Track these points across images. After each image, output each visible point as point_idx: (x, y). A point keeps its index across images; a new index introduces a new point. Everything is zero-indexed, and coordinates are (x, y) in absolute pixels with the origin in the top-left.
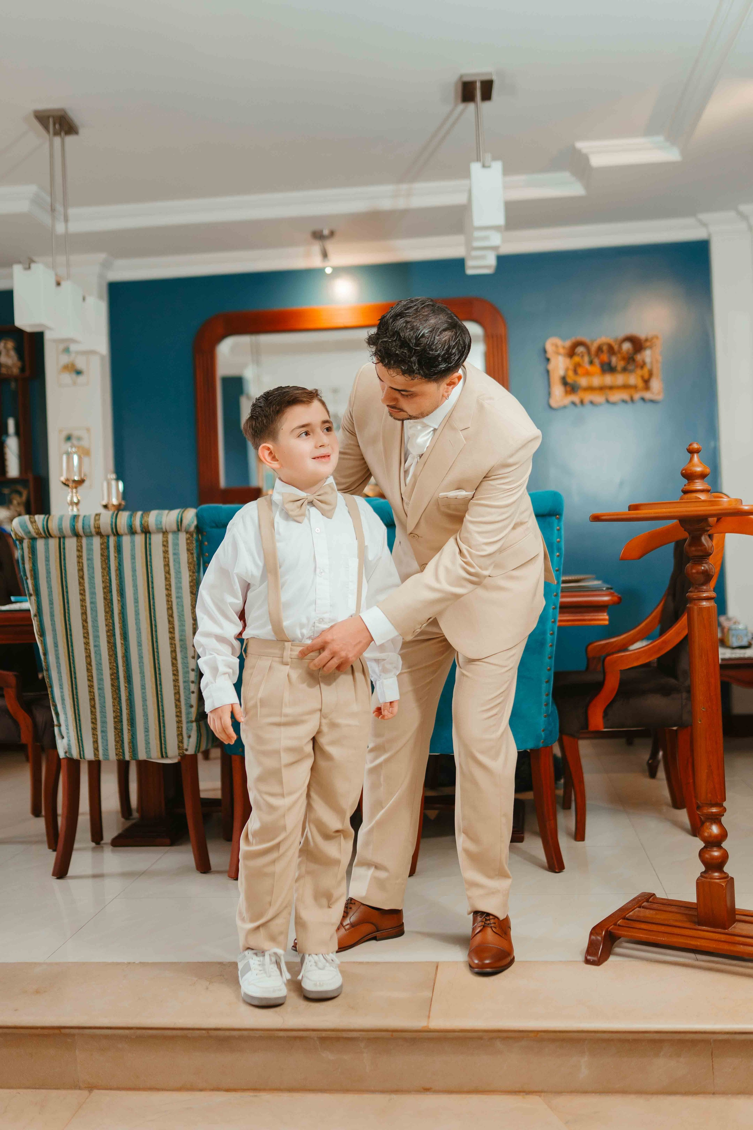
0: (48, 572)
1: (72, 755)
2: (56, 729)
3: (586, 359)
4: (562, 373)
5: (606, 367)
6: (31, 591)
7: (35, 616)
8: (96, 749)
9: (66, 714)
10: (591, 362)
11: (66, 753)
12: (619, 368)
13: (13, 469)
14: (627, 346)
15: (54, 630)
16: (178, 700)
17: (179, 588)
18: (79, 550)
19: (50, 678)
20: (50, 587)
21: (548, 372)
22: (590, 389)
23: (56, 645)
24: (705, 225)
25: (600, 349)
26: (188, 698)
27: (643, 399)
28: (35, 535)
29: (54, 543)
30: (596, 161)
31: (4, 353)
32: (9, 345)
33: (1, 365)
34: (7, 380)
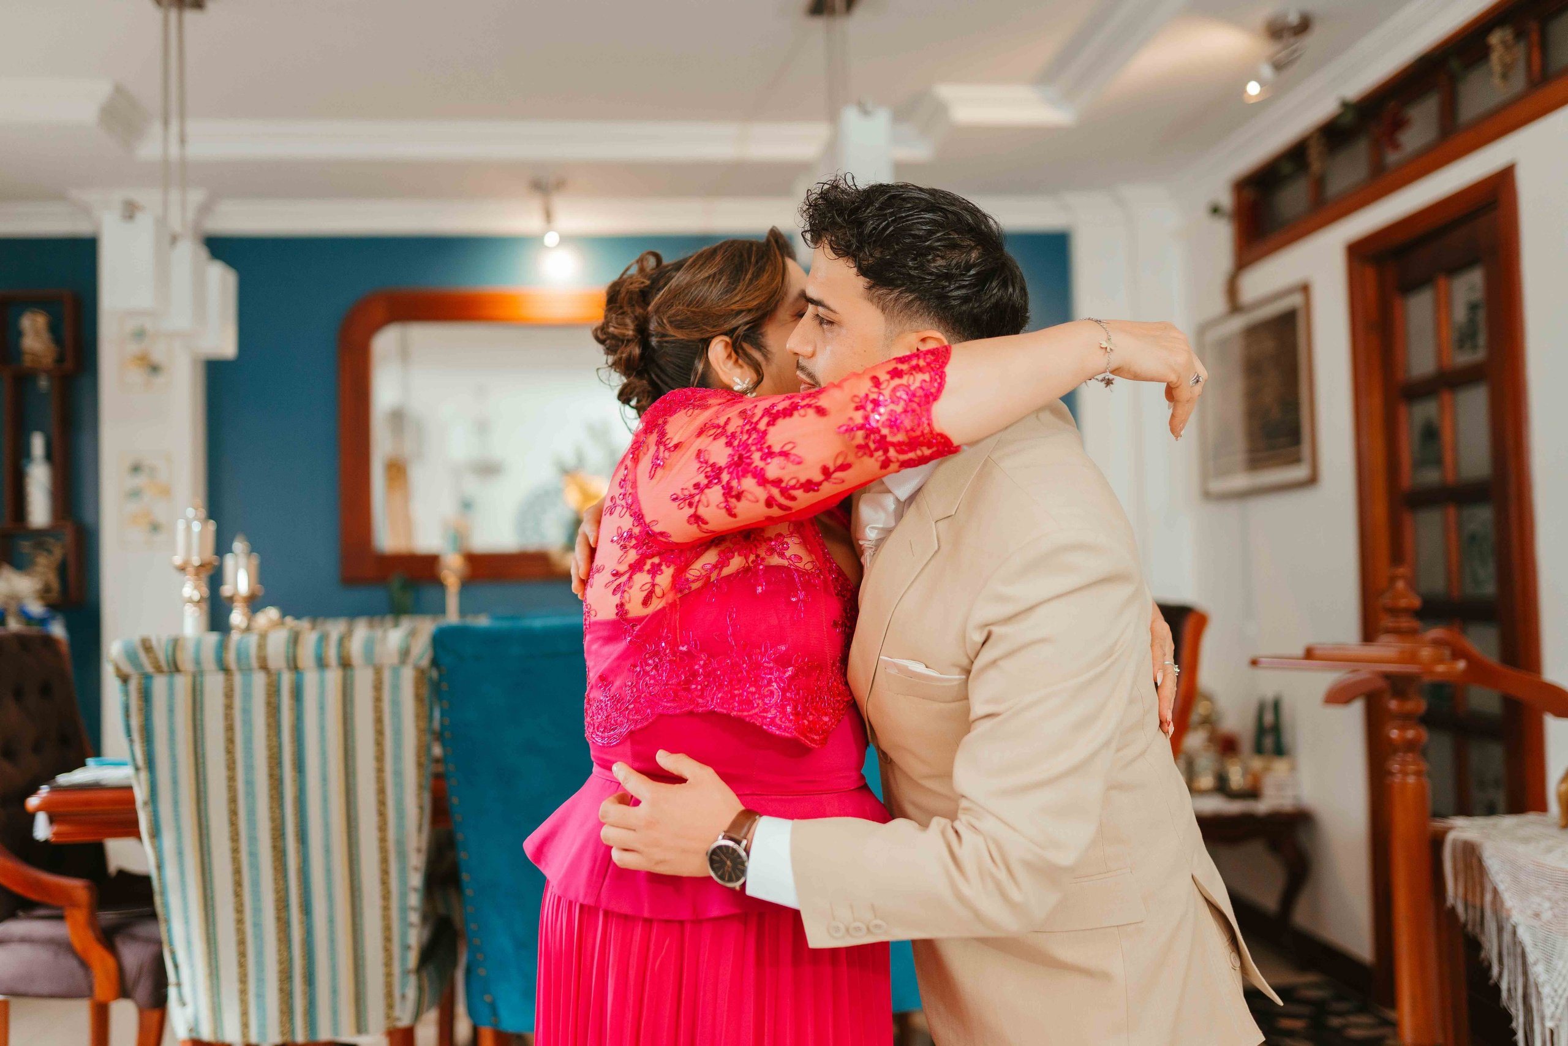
0: (172, 732)
1: (198, 1033)
2: (172, 992)
6: (141, 762)
7: (146, 804)
8: (245, 1025)
9: (192, 966)
11: (191, 1030)
13: (38, 513)
15: (178, 829)
16: (388, 939)
17: (398, 758)
18: (229, 694)
19: (165, 905)
20: (173, 756)
23: (180, 853)
24: (1066, 210)
26: (404, 935)
28: (149, 668)
29: (182, 683)
30: (962, 115)
31: (29, 333)
32: (40, 321)
33: (22, 351)
34: (33, 375)
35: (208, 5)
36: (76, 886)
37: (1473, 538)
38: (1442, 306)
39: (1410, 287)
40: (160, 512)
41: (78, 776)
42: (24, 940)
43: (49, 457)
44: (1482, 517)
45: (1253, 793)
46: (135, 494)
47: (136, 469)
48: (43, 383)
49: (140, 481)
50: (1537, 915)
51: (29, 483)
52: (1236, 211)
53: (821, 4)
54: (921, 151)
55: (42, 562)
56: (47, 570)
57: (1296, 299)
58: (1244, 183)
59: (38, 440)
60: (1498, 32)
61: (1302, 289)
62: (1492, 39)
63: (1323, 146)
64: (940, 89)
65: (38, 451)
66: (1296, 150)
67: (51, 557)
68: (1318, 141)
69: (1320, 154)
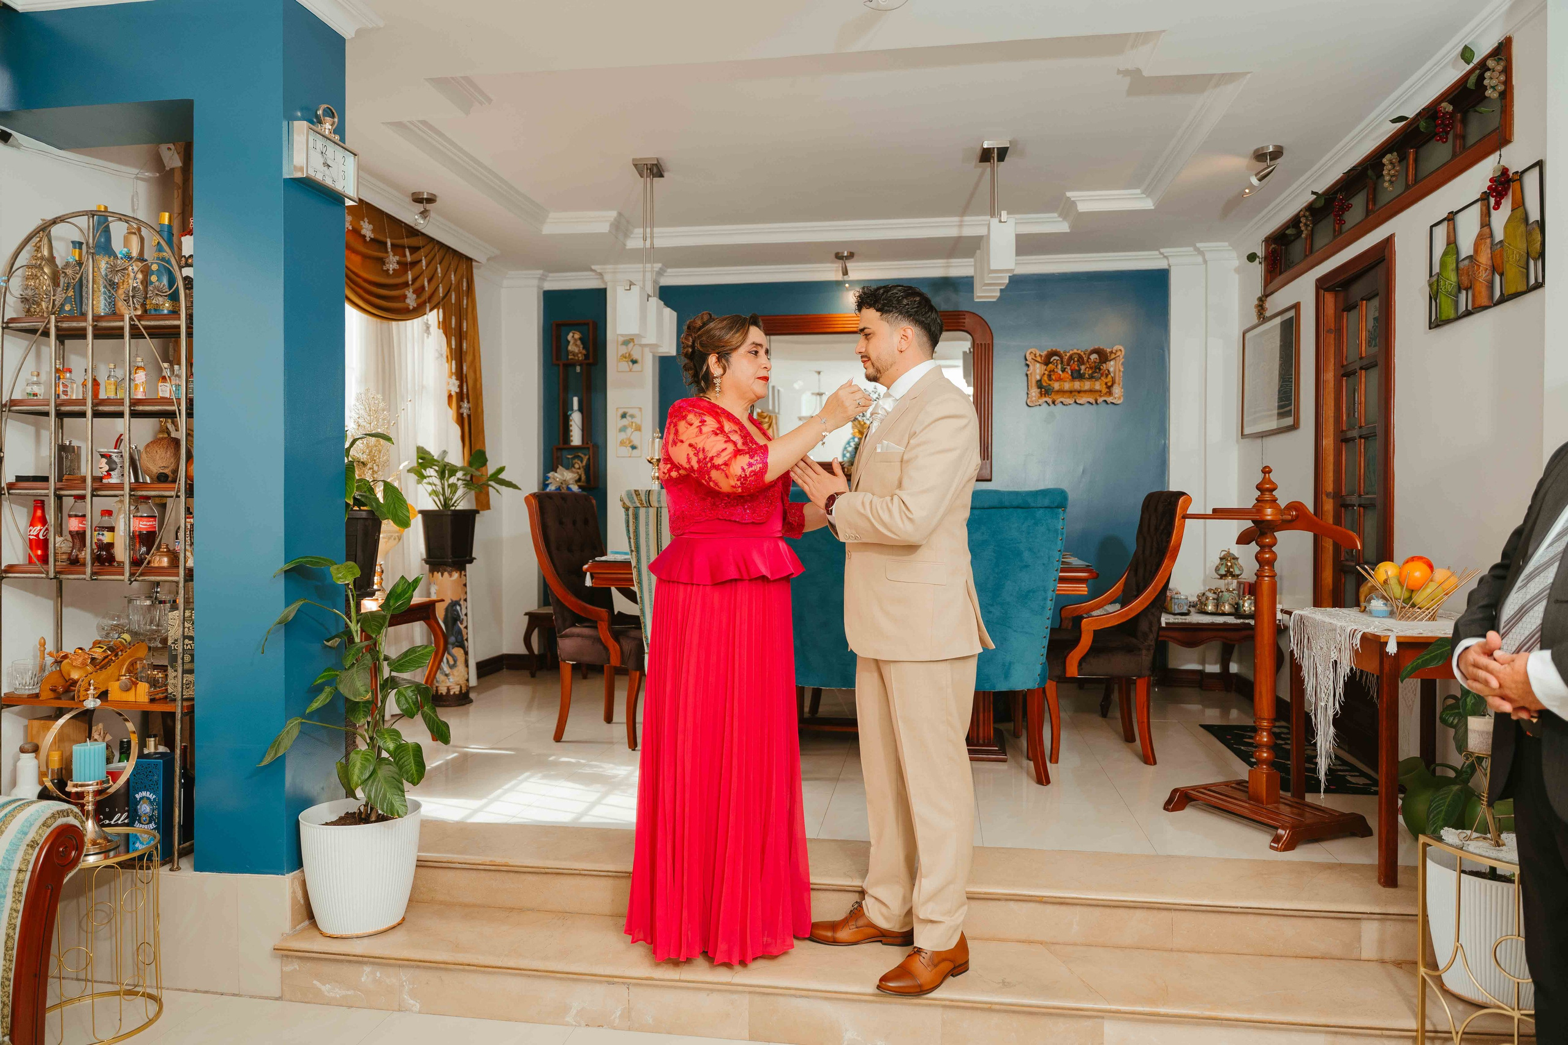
0: (647, 534)
3: (1059, 366)
4: (1038, 378)
5: (1075, 375)
6: (633, 548)
7: (635, 567)
10: (1063, 370)
12: (1087, 376)
13: (576, 439)
14: (1094, 357)
20: (648, 546)
21: (1027, 376)
22: (1061, 392)
24: (1166, 257)
25: (1071, 358)
27: (1105, 401)
28: (639, 506)
29: (652, 512)
30: (1082, 207)
31: (572, 342)
32: (577, 336)
33: (567, 352)
34: (574, 365)
35: (665, 174)
36: (603, 612)
37: (1371, 456)
39: (1350, 308)
40: (636, 438)
41: (603, 558)
42: (578, 636)
43: (580, 410)
44: (1375, 444)
46: (623, 429)
47: (624, 416)
48: (578, 369)
49: (625, 422)
51: (571, 423)
52: (1266, 258)
53: (986, 155)
54: (1063, 227)
55: (577, 466)
56: (579, 468)
57: (1292, 313)
58: (1270, 240)
59: (575, 400)
60: (1389, 156)
61: (1296, 307)
62: (1385, 161)
63: (1307, 220)
64: (1069, 194)
65: (576, 406)
66: (1295, 222)
67: (582, 462)
68: (1304, 216)
69: (1306, 224)
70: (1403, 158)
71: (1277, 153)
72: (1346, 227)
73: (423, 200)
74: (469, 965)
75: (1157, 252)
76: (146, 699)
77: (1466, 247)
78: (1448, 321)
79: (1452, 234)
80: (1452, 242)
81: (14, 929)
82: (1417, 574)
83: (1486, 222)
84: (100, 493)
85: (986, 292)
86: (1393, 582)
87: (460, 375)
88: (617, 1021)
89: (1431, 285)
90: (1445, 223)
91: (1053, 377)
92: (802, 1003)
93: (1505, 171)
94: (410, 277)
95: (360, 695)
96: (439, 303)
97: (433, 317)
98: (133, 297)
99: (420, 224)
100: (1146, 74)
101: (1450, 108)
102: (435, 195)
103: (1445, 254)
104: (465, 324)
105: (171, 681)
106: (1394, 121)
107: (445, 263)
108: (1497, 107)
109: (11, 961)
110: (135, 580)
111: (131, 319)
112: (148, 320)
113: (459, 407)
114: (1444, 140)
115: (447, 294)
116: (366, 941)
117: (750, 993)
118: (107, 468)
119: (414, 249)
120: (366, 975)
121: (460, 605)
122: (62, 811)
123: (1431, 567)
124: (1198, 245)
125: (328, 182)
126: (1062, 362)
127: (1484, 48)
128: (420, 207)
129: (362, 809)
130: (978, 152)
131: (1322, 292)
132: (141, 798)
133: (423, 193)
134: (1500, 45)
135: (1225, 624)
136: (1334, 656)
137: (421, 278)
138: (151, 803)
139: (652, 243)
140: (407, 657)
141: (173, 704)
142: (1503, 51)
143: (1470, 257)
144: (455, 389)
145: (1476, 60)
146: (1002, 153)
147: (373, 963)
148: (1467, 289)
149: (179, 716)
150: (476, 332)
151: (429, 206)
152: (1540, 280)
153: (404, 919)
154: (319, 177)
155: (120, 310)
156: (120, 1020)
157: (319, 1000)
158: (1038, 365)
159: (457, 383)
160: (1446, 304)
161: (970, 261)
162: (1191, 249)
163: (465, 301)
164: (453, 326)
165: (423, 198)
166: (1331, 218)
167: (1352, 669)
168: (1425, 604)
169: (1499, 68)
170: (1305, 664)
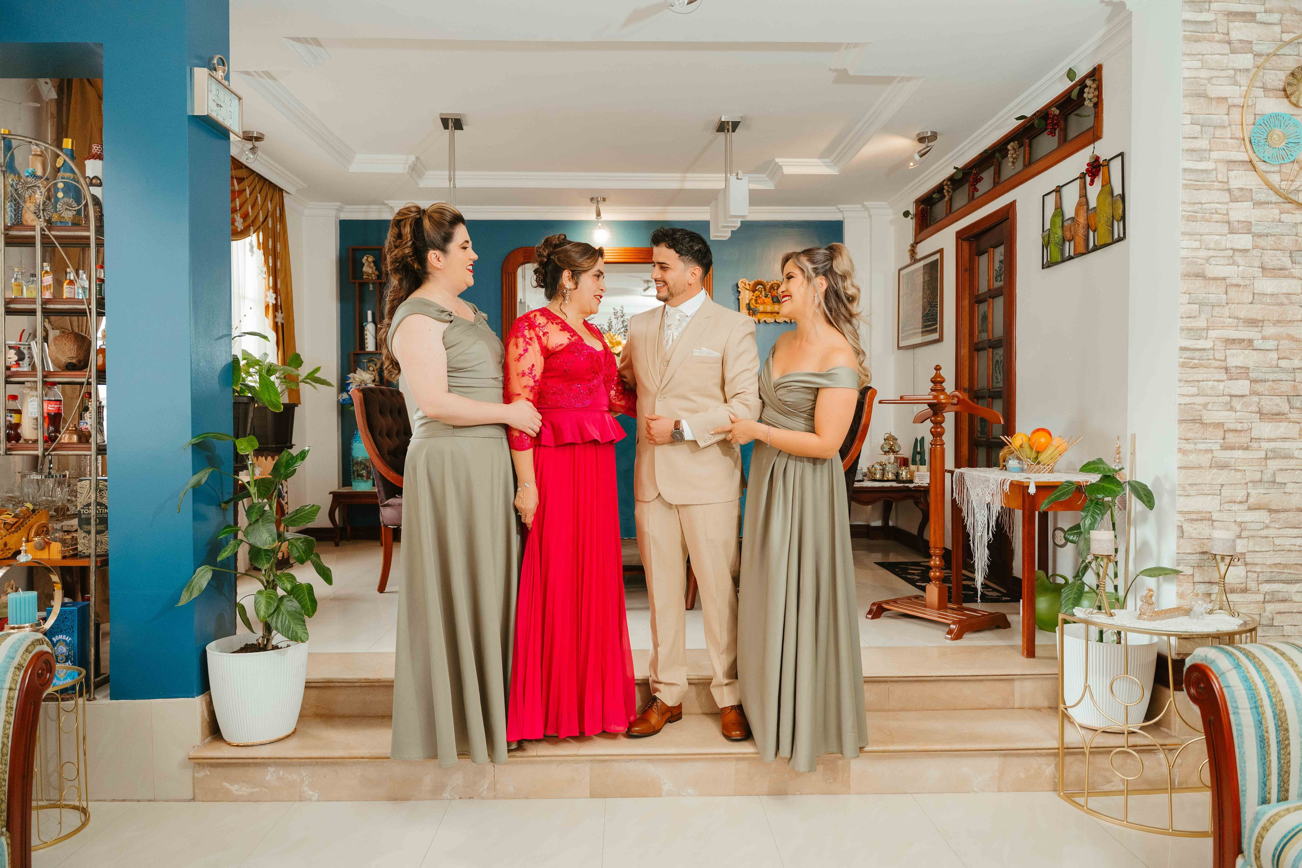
3: (763, 293)
4: (748, 302)
5: (775, 300)
10: (766, 296)
13: (370, 346)
21: (739, 299)
22: (765, 312)
24: (841, 212)
25: (772, 287)
30: (787, 170)
31: (366, 264)
32: (370, 259)
33: (362, 273)
34: (368, 284)
35: (464, 127)
37: (997, 361)
38: (991, 261)
39: (980, 254)
43: (374, 321)
44: (1000, 351)
45: (911, 481)
48: (371, 286)
50: (978, 495)
51: (366, 333)
52: (916, 215)
53: (722, 127)
54: (769, 186)
55: (371, 368)
56: (374, 371)
57: (937, 256)
58: (920, 202)
59: (370, 313)
60: (1012, 144)
61: (941, 251)
62: (1009, 147)
63: (949, 188)
64: (777, 160)
65: (370, 318)
66: (939, 189)
67: (376, 365)
68: (947, 185)
69: (948, 191)
70: (1021, 145)
71: (934, 136)
72: (977, 194)
73: (251, 138)
74: (363, 758)
75: (835, 208)
76: (59, 557)
77: (1069, 210)
78: (1057, 263)
79: (1059, 201)
80: (1059, 208)
81: (8, 738)
82: (1043, 440)
83: (1084, 195)
84: (12, 379)
85: (718, 233)
86: (1026, 446)
87: (275, 290)
88: (485, 792)
89: (1043, 238)
90: (1054, 194)
91: (759, 301)
92: (631, 766)
93: (1097, 159)
94: (238, 204)
95: (266, 544)
96: (259, 227)
97: (253, 239)
98: (44, 210)
99: (248, 159)
100: (851, 73)
101: (1057, 112)
102: (263, 135)
103: (1054, 216)
104: (278, 246)
105: (81, 541)
106: (1018, 119)
107: (264, 193)
108: (1092, 111)
109: (6, 764)
110: (49, 455)
111: (42, 230)
112: (58, 231)
113: (275, 317)
114: (1052, 133)
115: (265, 219)
116: (268, 746)
117: (591, 761)
118: (16, 358)
119: (240, 180)
120: (270, 775)
121: (282, 484)
122: (38, 640)
123: (1050, 435)
124: (865, 203)
125: (220, 119)
126: (765, 290)
127: (1082, 71)
128: (249, 145)
129: (260, 641)
130: (715, 123)
131: (960, 241)
132: (58, 641)
133: (253, 132)
134: (1095, 69)
135: (891, 487)
136: (988, 499)
137: (246, 203)
138: (67, 644)
139: (454, 184)
140: (297, 514)
141: (87, 560)
142: (1096, 74)
143: (1072, 219)
144: (272, 301)
145: (1077, 79)
146: (735, 125)
147: (276, 765)
148: (1069, 241)
149: (93, 569)
150: (287, 254)
151: (257, 144)
152: (1122, 235)
153: (295, 729)
154: (214, 115)
155: (27, 221)
156: (60, 823)
157: (229, 797)
158: (747, 292)
159: (274, 296)
160: (1054, 251)
161: (707, 208)
162: (860, 206)
163: (278, 226)
164: (270, 247)
165: (252, 137)
166: (966, 187)
167: (1002, 507)
168: (1046, 461)
169: (1094, 86)
170: (964, 508)
